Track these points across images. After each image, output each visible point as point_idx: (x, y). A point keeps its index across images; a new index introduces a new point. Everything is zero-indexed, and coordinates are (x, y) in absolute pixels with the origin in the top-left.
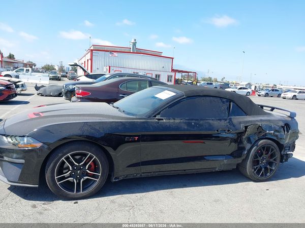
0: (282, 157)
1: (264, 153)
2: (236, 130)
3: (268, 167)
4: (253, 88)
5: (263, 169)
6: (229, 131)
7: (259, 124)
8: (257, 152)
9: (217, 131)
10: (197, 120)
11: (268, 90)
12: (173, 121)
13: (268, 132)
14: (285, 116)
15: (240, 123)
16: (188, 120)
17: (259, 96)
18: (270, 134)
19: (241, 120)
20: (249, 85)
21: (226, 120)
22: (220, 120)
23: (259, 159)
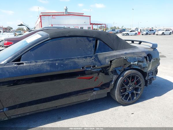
0: (146, 82)
1: (130, 81)
2: (101, 65)
3: (135, 92)
4: (139, 31)
5: (130, 95)
6: (94, 66)
7: (124, 57)
8: (124, 82)
9: (83, 68)
10: (62, 60)
11: (148, 31)
12: (34, 64)
13: (132, 63)
14: (149, 47)
15: (106, 58)
16: (52, 61)
17: (142, 35)
18: (133, 64)
19: (107, 55)
20: (137, 29)
21: (91, 57)
22: (86, 57)
23: (126, 87)
